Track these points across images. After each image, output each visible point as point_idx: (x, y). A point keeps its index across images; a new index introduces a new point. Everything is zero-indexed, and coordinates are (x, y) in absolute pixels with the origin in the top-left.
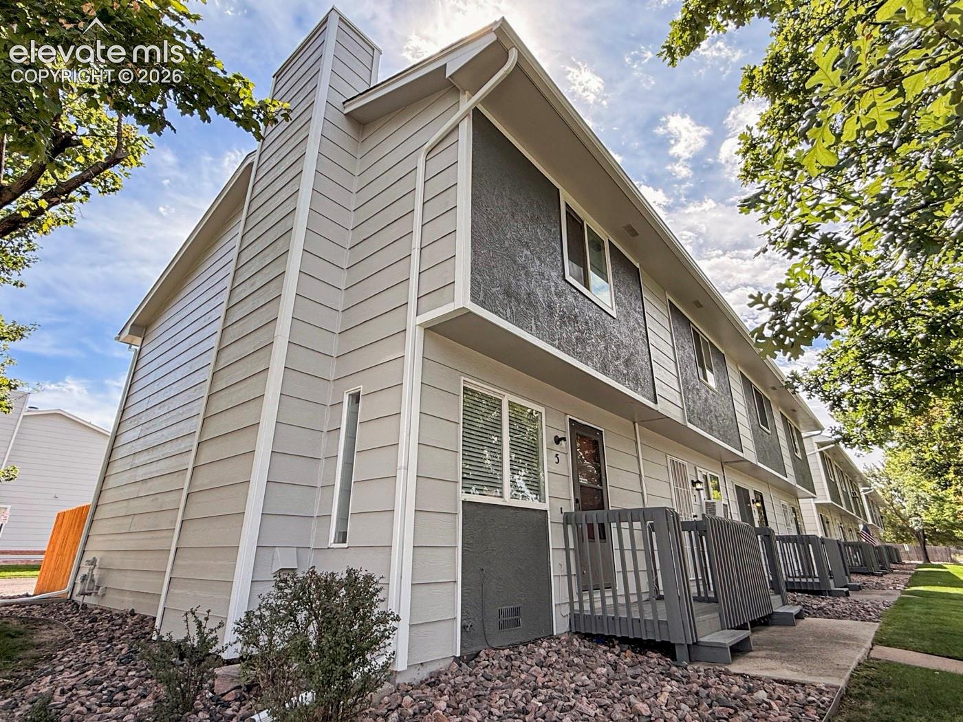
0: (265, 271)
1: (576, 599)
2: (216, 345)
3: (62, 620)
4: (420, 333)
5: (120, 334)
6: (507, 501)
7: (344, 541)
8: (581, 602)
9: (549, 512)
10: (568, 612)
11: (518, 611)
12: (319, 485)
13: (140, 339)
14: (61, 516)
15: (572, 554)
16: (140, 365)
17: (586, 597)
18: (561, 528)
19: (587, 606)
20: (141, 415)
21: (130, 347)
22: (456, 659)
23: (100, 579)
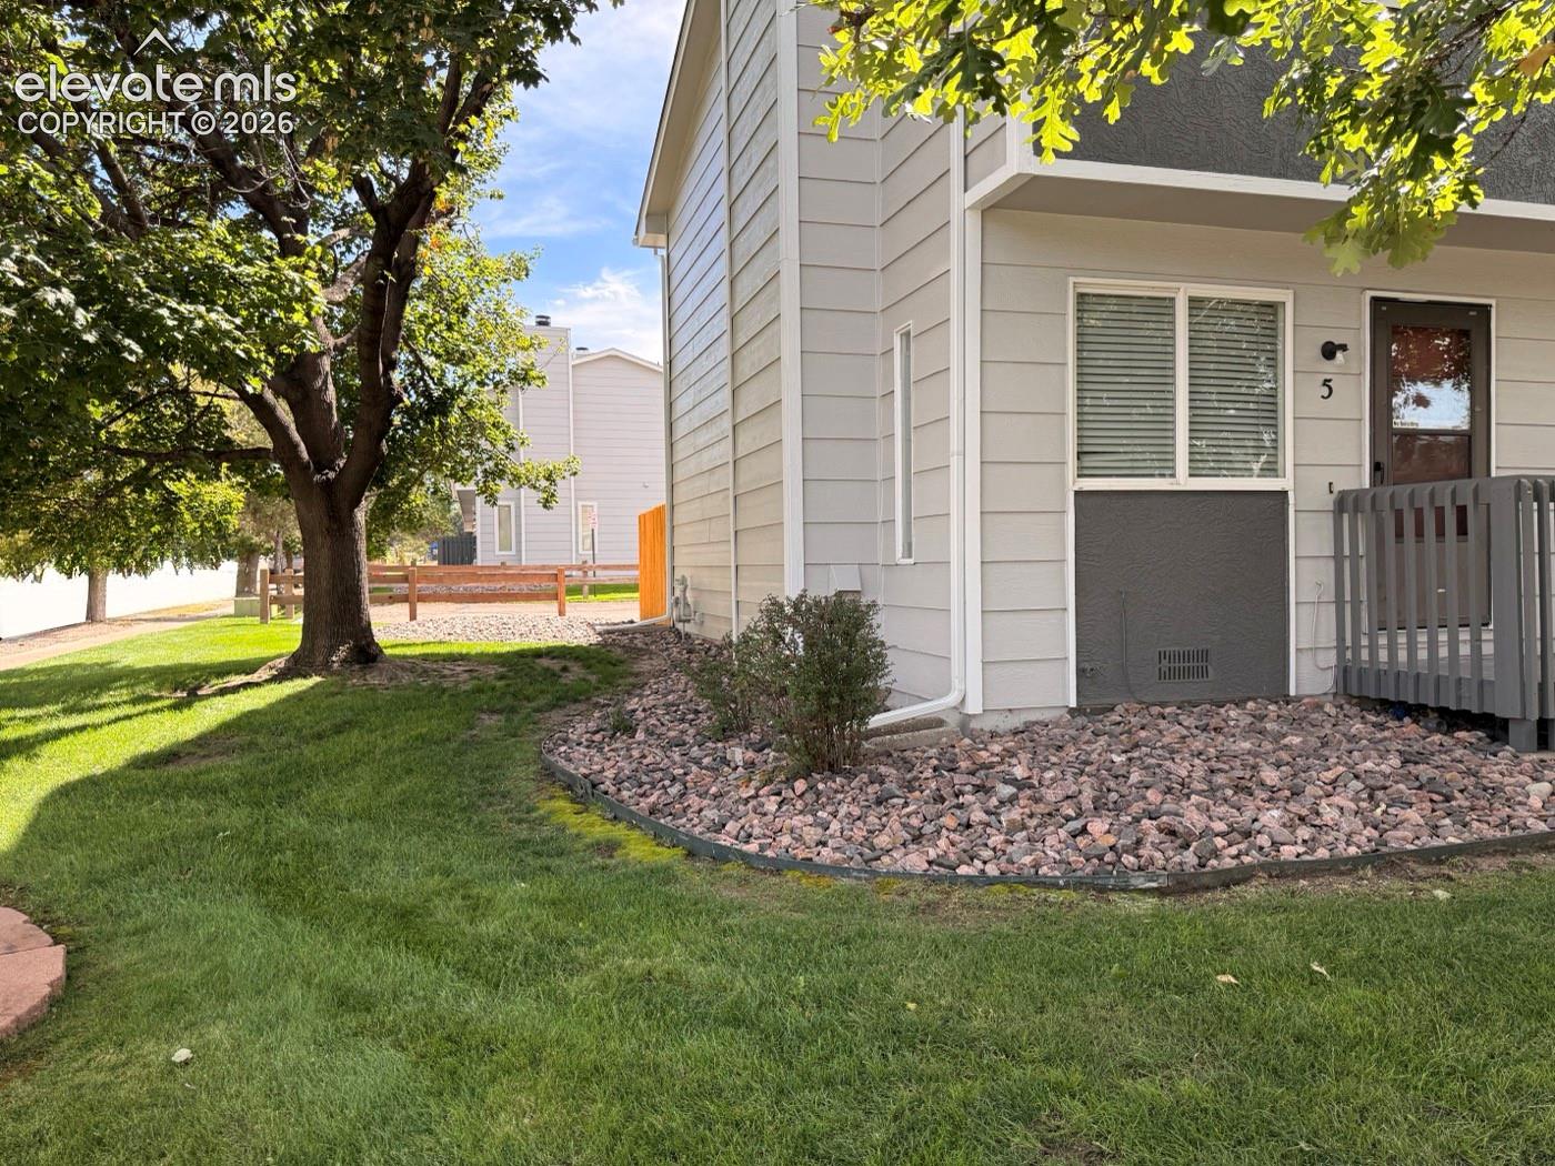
0: (759, 136)
1: (1365, 641)
2: (726, 272)
3: (662, 651)
4: (974, 221)
5: (636, 233)
6: (1183, 481)
7: (910, 557)
8: (1373, 648)
9: (1291, 495)
10: (1333, 662)
11: (1204, 655)
12: (879, 477)
13: (663, 238)
14: (642, 519)
15: (1363, 564)
16: (674, 284)
17: (1383, 641)
18: (1328, 521)
19: (1383, 655)
20: (689, 370)
21: (656, 253)
22: (1071, 711)
23: (696, 603)
